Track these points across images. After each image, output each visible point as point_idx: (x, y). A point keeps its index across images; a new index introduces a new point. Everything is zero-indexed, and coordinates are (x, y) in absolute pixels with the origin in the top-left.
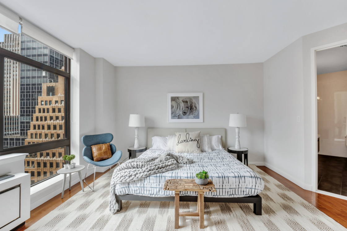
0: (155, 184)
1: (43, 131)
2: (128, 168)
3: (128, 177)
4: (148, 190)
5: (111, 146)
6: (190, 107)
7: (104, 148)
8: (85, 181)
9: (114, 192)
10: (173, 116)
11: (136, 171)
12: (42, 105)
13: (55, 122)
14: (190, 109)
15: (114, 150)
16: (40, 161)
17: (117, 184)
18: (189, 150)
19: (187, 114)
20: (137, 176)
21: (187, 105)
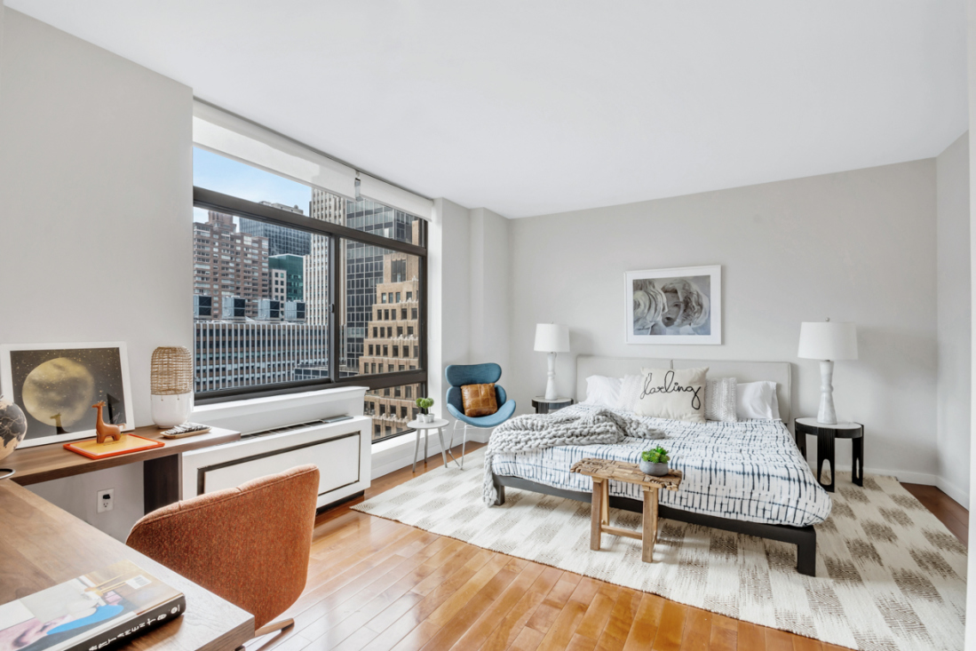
0: (563, 464)
1: (385, 358)
2: (516, 428)
3: (513, 444)
4: (549, 473)
5: (496, 389)
6: (682, 306)
7: (483, 393)
8: (450, 452)
9: (491, 469)
10: (637, 327)
11: (528, 434)
12: (383, 302)
13: (406, 339)
14: (685, 311)
15: (502, 400)
16: (380, 423)
17: (495, 453)
18: (671, 413)
19: (676, 323)
20: (529, 443)
21: (675, 300)
